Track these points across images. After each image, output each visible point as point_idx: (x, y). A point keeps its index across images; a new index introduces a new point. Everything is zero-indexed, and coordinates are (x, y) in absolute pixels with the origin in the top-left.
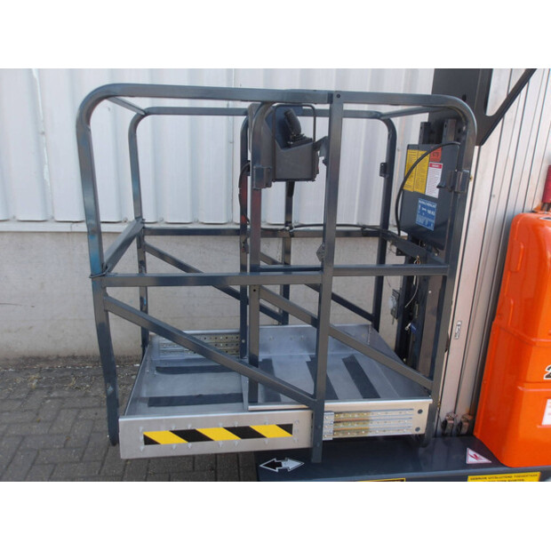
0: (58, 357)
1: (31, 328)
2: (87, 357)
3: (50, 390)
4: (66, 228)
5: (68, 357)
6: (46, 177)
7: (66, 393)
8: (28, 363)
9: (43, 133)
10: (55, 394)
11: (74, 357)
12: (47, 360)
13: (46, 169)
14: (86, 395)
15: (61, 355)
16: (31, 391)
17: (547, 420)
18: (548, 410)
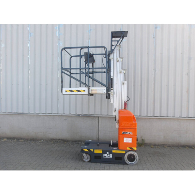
3: (55, 144)
4: (60, 115)
6: (59, 106)
7: (57, 144)
8: (52, 140)
9: (59, 99)
11: (60, 139)
12: (55, 140)
17: (125, 141)
18: (124, 140)
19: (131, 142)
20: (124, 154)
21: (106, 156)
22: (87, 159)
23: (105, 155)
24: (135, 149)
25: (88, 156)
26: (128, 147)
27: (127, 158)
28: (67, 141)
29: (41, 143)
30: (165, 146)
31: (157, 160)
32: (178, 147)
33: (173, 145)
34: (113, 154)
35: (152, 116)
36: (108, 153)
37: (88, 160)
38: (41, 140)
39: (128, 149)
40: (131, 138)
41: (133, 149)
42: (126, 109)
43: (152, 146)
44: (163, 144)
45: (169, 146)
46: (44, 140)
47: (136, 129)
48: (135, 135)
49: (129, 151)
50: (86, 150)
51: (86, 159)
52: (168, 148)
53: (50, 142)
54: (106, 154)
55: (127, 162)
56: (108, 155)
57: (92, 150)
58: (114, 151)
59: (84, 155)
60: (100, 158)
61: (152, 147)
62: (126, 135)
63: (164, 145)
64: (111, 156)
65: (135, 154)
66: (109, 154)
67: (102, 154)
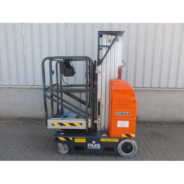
0: (27, 118)
1: (22, 110)
2: (34, 118)
3: (24, 125)
4: (30, 87)
5: (29, 118)
6: (26, 75)
7: (27, 125)
8: (21, 119)
9: (26, 66)
10: (25, 125)
11: (31, 118)
12: (25, 118)
13: (27, 74)
14: (32, 126)
15: (28, 117)
16: (20, 125)
17: (119, 126)
18: (118, 123)
19: (127, 126)
20: (118, 143)
21: (91, 147)
22: (65, 150)
23: (89, 145)
24: (133, 135)
25: (65, 146)
26: (123, 133)
27: (121, 148)
28: (41, 120)
29: (5, 123)
30: (162, 124)
31: (158, 147)
32: (178, 124)
33: (171, 122)
34: (102, 144)
35: (148, 87)
36: (94, 142)
37: (66, 152)
38: (6, 119)
39: (124, 136)
40: (128, 121)
41: (130, 136)
42: (120, 79)
43: (147, 124)
44: (160, 122)
45: (167, 123)
46: (10, 119)
47: (135, 108)
48: (134, 117)
49: (125, 138)
50: (62, 139)
51: (62, 151)
52: (166, 126)
53: (18, 122)
54: (92, 143)
55: (121, 154)
56: (94, 145)
57: (71, 139)
58: (102, 140)
59: (60, 145)
60: (83, 150)
61: (146, 126)
62: (120, 116)
63: (162, 122)
64: (98, 146)
65: (133, 142)
66: (96, 143)
67: (86, 144)
